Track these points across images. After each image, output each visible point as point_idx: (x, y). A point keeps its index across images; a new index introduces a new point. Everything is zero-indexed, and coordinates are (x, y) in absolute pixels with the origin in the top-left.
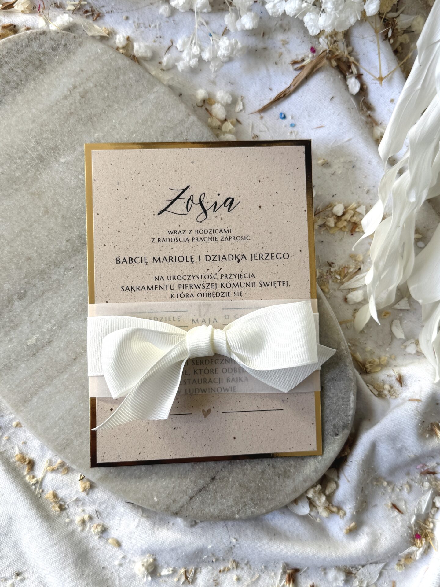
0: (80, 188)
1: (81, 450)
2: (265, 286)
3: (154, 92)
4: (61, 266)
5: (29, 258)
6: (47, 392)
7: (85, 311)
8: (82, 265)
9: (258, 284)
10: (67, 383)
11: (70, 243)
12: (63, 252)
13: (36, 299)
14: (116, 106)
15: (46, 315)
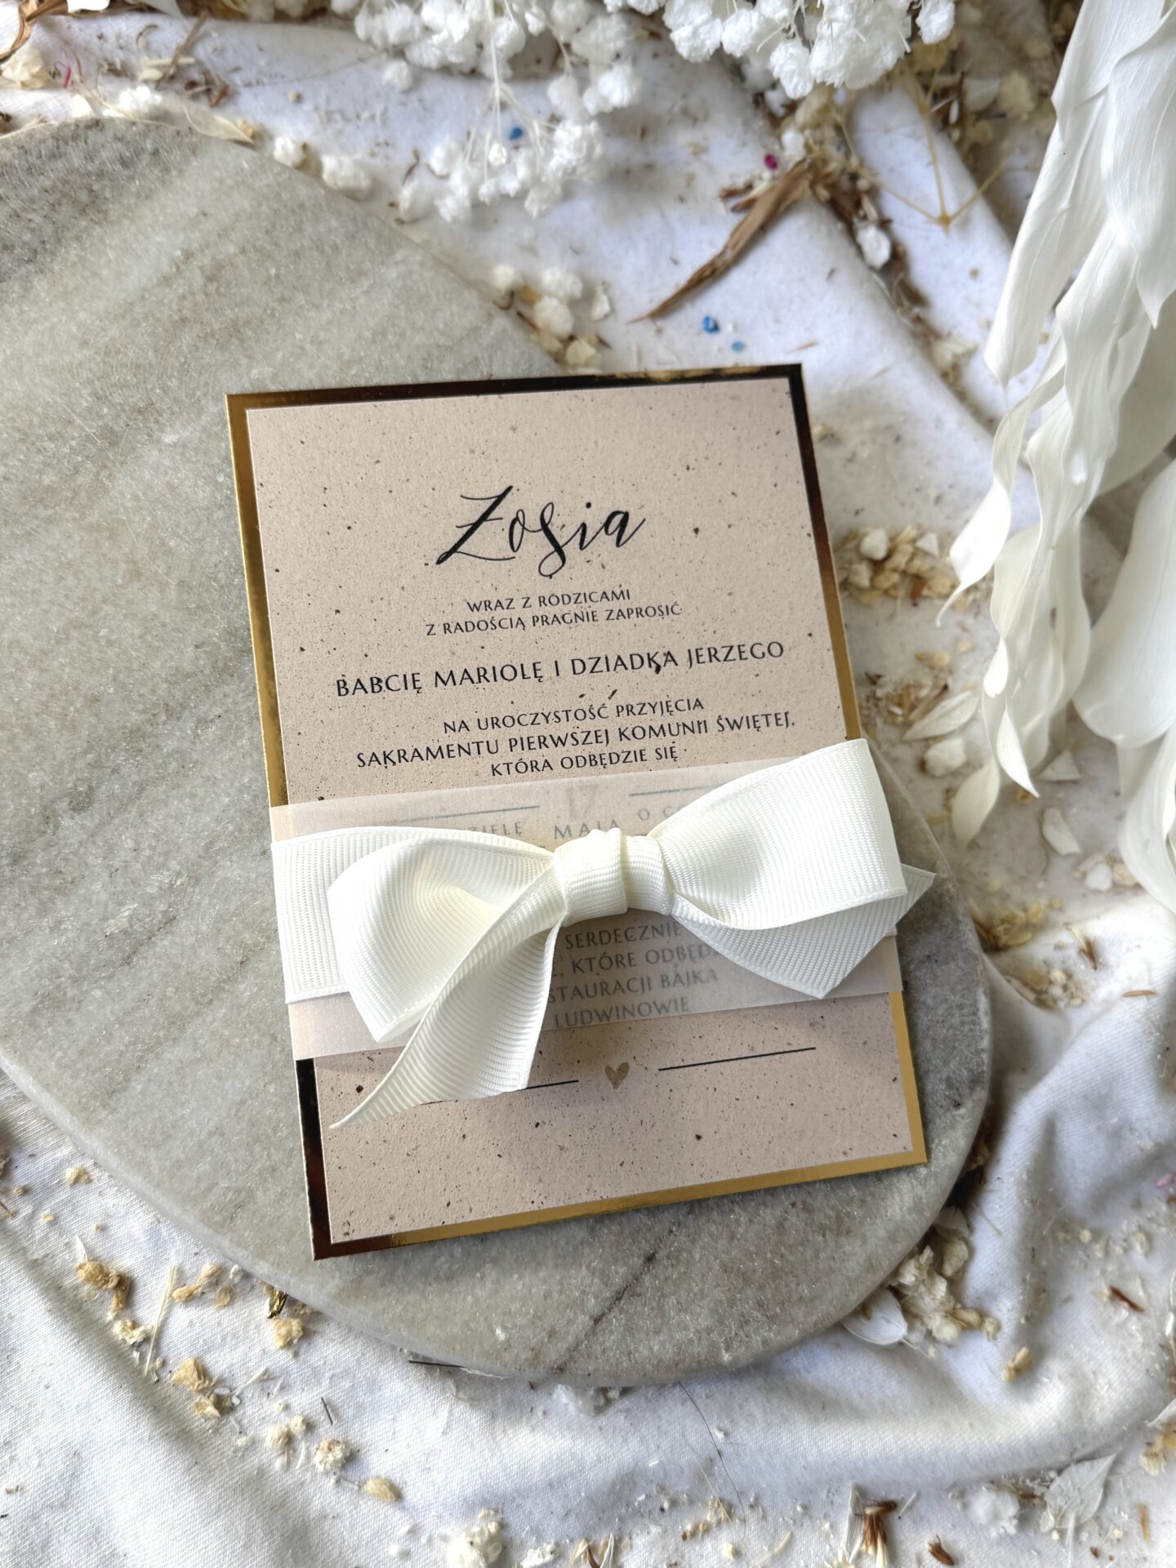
0: (221, 507)
1: (278, 1218)
2: (732, 728)
3: (396, 263)
4: (186, 713)
5: (96, 700)
6: (170, 1061)
7: (262, 828)
8: (242, 708)
9: (713, 726)
10: (226, 1032)
11: (205, 652)
12: (188, 675)
13: (123, 807)
14: (300, 299)
15: (154, 848)
